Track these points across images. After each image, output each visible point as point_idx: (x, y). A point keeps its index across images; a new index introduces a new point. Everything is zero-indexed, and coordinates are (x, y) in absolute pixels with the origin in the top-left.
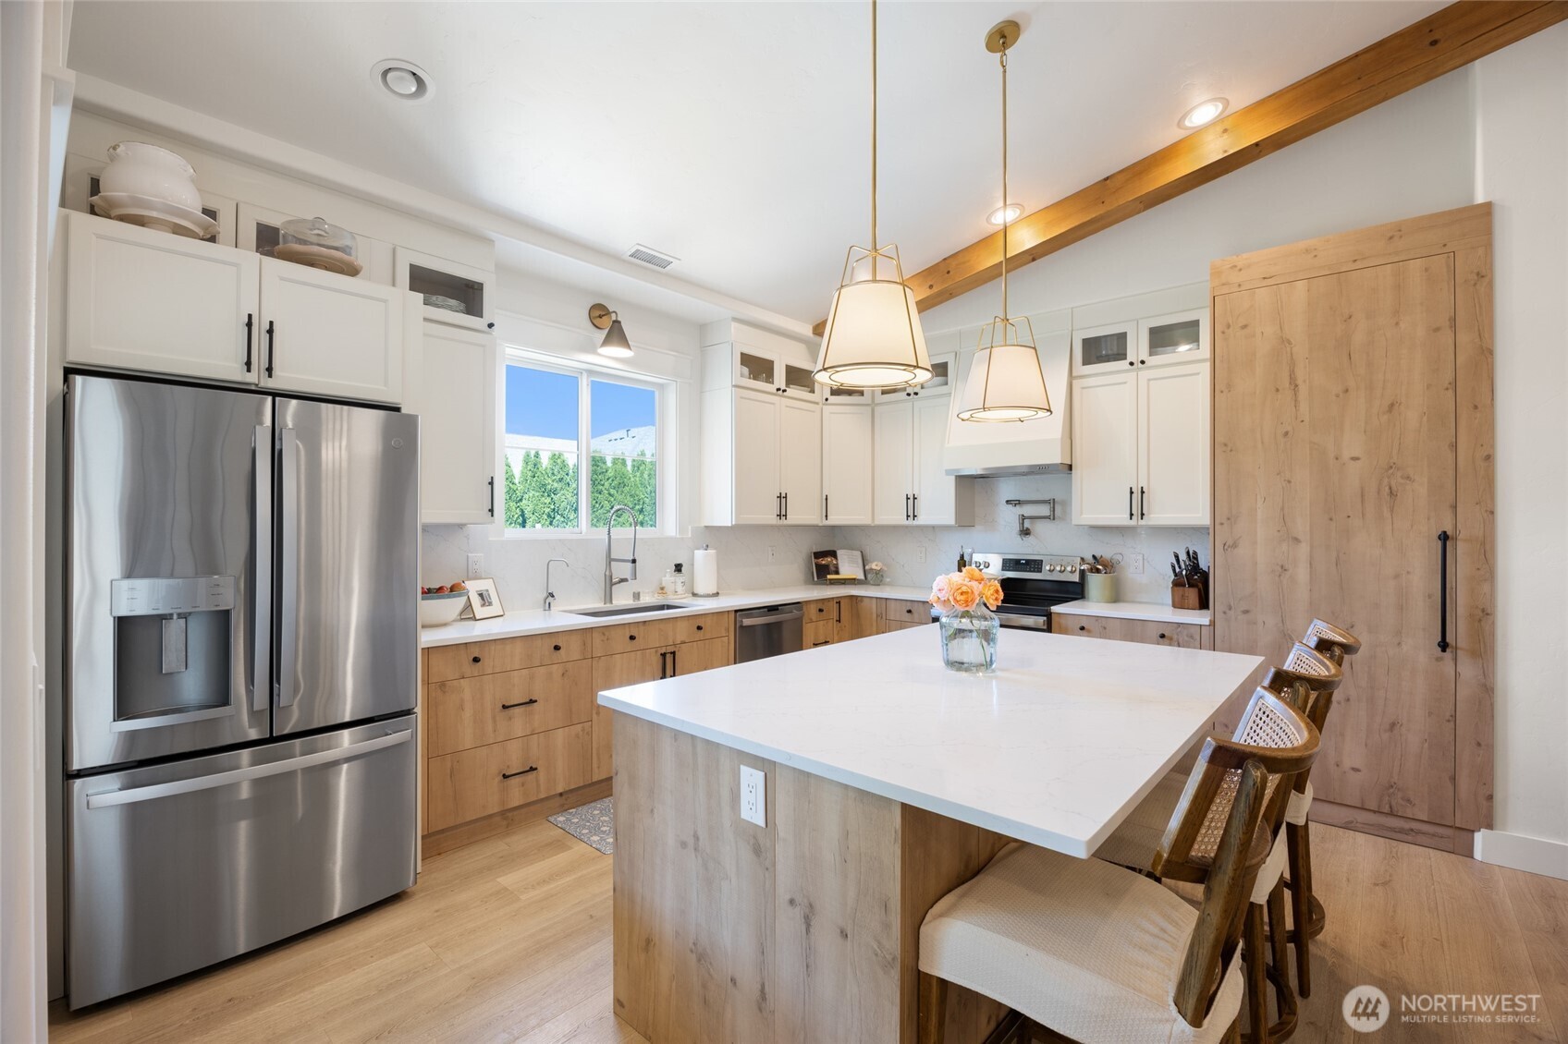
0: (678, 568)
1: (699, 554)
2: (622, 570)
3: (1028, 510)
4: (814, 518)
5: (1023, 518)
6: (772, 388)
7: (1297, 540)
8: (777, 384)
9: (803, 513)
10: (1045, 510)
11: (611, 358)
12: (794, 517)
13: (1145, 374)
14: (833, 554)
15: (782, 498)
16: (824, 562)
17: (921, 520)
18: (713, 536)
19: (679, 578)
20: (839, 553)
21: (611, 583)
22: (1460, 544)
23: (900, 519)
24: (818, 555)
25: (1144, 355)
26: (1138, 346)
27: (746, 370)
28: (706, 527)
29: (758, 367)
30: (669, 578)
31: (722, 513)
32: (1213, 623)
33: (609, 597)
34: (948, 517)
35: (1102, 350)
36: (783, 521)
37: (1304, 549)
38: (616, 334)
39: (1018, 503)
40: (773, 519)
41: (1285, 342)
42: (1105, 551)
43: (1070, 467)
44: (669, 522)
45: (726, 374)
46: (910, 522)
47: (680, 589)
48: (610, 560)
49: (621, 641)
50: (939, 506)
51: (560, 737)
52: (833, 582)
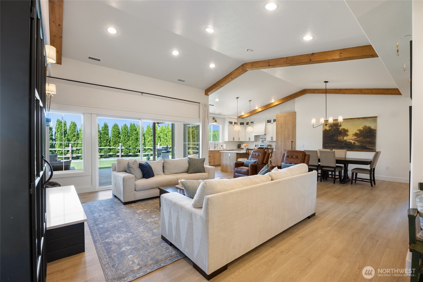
0: (222, 146)
1: (224, 144)
2: (216, 146)
3: (263, 139)
4: (238, 140)
5: (262, 140)
6: (232, 125)
7: (282, 142)
8: (233, 124)
9: (236, 140)
10: (264, 139)
11: (215, 123)
12: (235, 140)
13: (273, 124)
14: (240, 145)
15: (234, 138)
16: (239, 146)
17: (250, 141)
18: (226, 142)
19: (222, 147)
20: (241, 145)
21: (215, 147)
22: (293, 142)
23: (248, 141)
24: (238, 145)
25: (273, 122)
26: (272, 121)
27: (229, 123)
28: (225, 141)
29: (231, 123)
30: (221, 147)
31: (227, 140)
32: (276, 151)
33: (215, 149)
34: (254, 140)
35: (269, 121)
36: (234, 141)
37: (283, 143)
38: (216, 121)
39: (262, 138)
40: (232, 141)
41: (282, 123)
42: (271, 144)
43: (266, 134)
44: (221, 141)
45: (227, 124)
46: (249, 141)
47: (222, 148)
48: (215, 145)
49: (217, 152)
50: (253, 139)
51: (212, 160)
52: (240, 148)
